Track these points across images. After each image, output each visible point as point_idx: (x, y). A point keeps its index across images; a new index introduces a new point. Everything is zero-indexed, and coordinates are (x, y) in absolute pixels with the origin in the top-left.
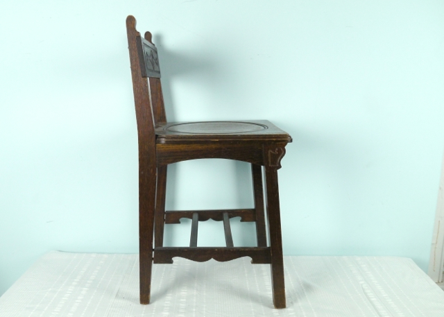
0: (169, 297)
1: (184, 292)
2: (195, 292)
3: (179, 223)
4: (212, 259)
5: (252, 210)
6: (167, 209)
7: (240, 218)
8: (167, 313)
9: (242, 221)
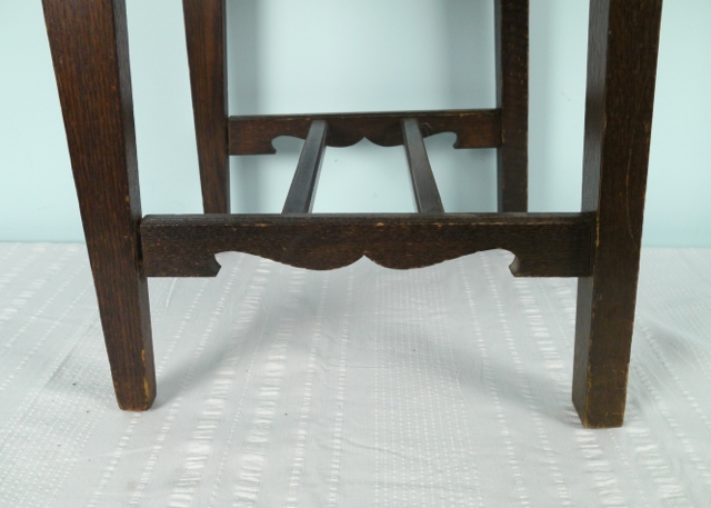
0: (223, 382)
1: (274, 364)
2: (311, 363)
3: (271, 151)
4: (364, 260)
5: (492, 111)
6: (234, 109)
7: (452, 137)
8: (205, 449)
9: (459, 145)
